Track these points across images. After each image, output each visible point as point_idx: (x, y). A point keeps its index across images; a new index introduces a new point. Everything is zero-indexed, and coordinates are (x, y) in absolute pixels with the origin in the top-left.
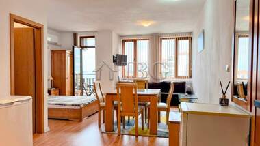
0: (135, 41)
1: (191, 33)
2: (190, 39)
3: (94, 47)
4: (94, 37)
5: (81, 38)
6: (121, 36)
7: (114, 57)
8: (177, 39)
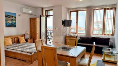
0: (77, 12)
1: (115, 5)
2: (115, 9)
3: (52, 16)
4: (52, 10)
5: (46, 11)
6: (69, 9)
7: (63, 21)
8: (105, 10)
